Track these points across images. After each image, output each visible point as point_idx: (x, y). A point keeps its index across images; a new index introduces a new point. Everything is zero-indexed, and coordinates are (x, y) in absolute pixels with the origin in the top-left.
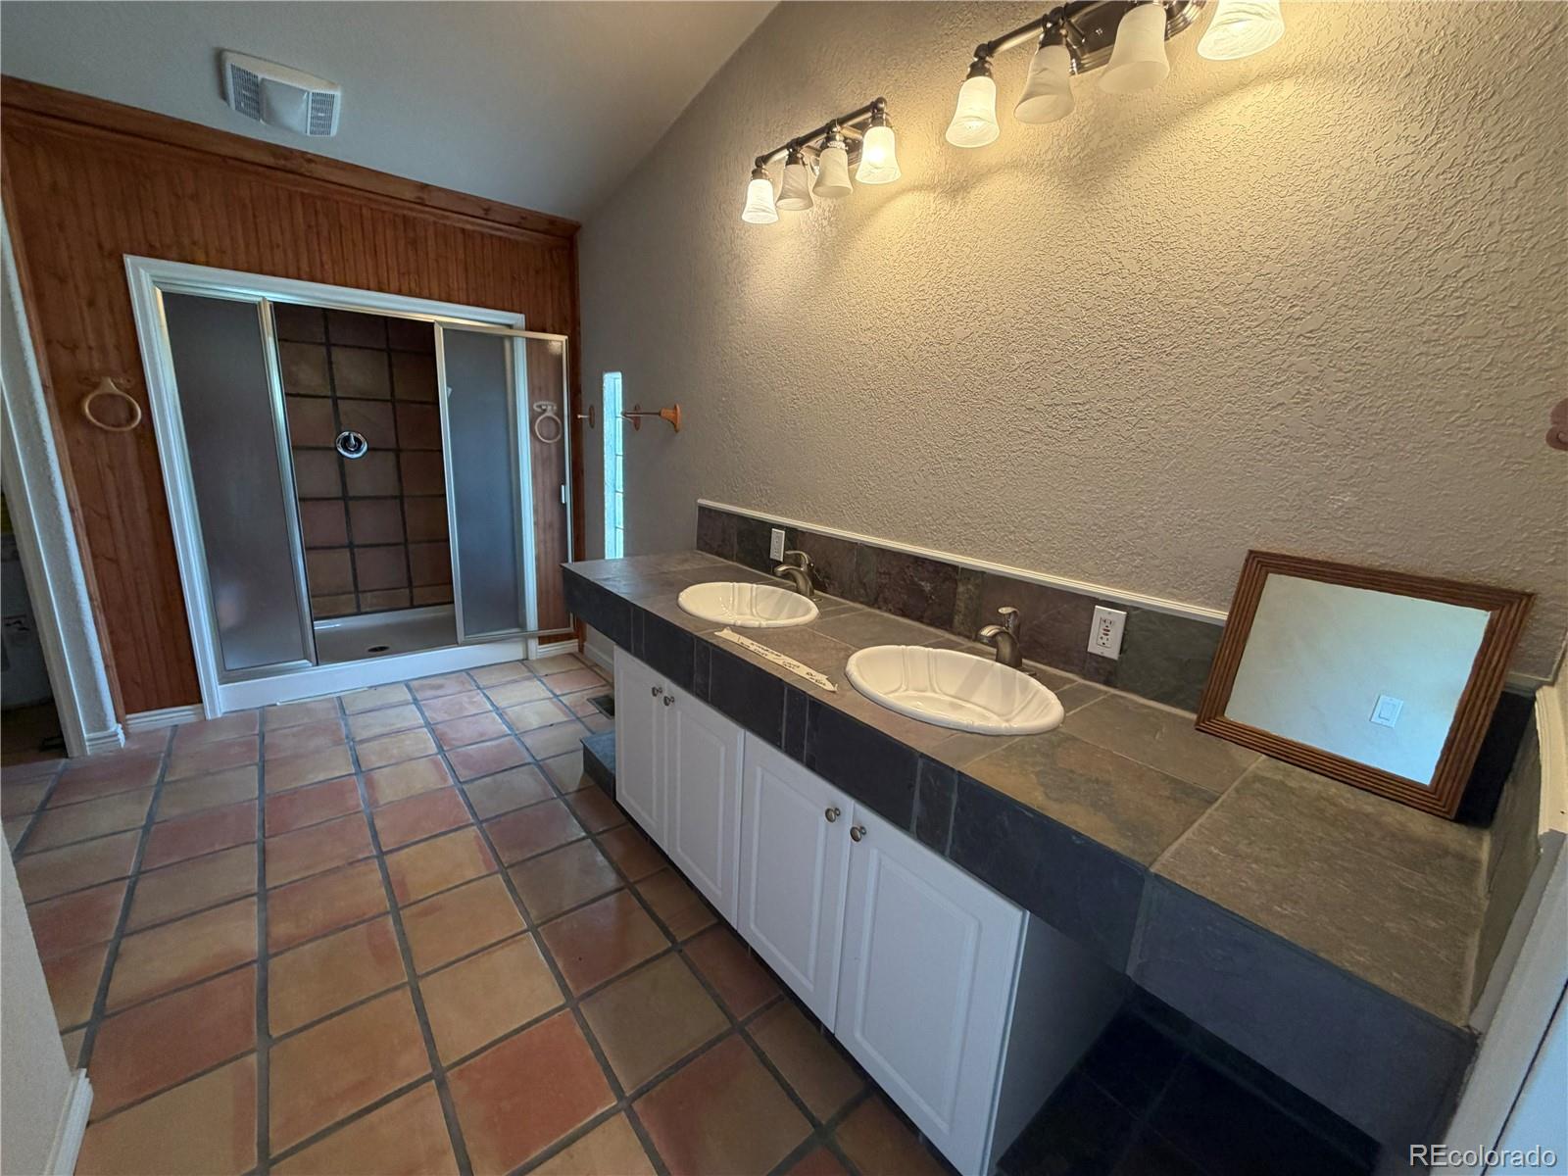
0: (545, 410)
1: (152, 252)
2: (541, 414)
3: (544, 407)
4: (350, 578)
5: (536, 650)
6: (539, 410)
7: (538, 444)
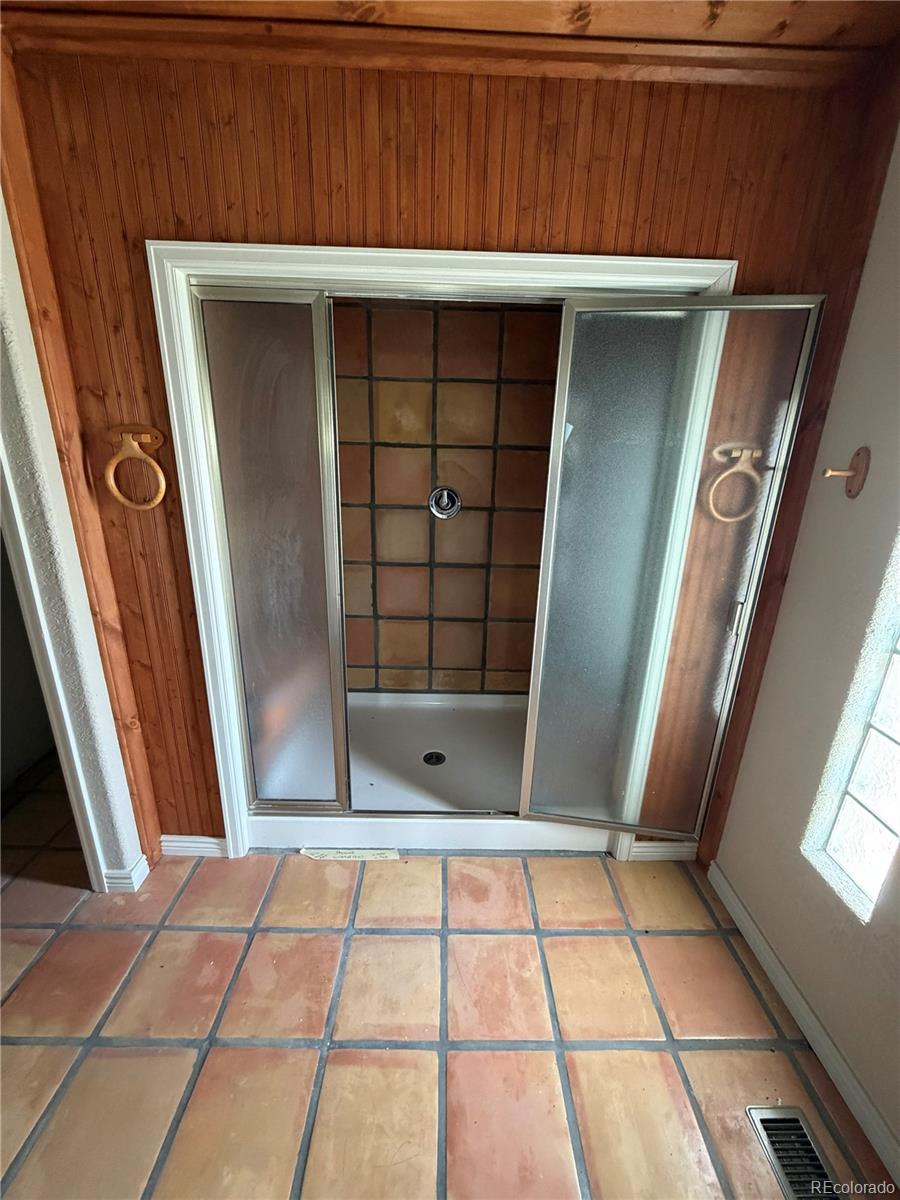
0: (733, 461)
1: (182, 232)
2: (725, 467)
3: (735, 454)
4: (426, 653)
5: (629, 847)
6: (723, 459)
7: (704, 525)
